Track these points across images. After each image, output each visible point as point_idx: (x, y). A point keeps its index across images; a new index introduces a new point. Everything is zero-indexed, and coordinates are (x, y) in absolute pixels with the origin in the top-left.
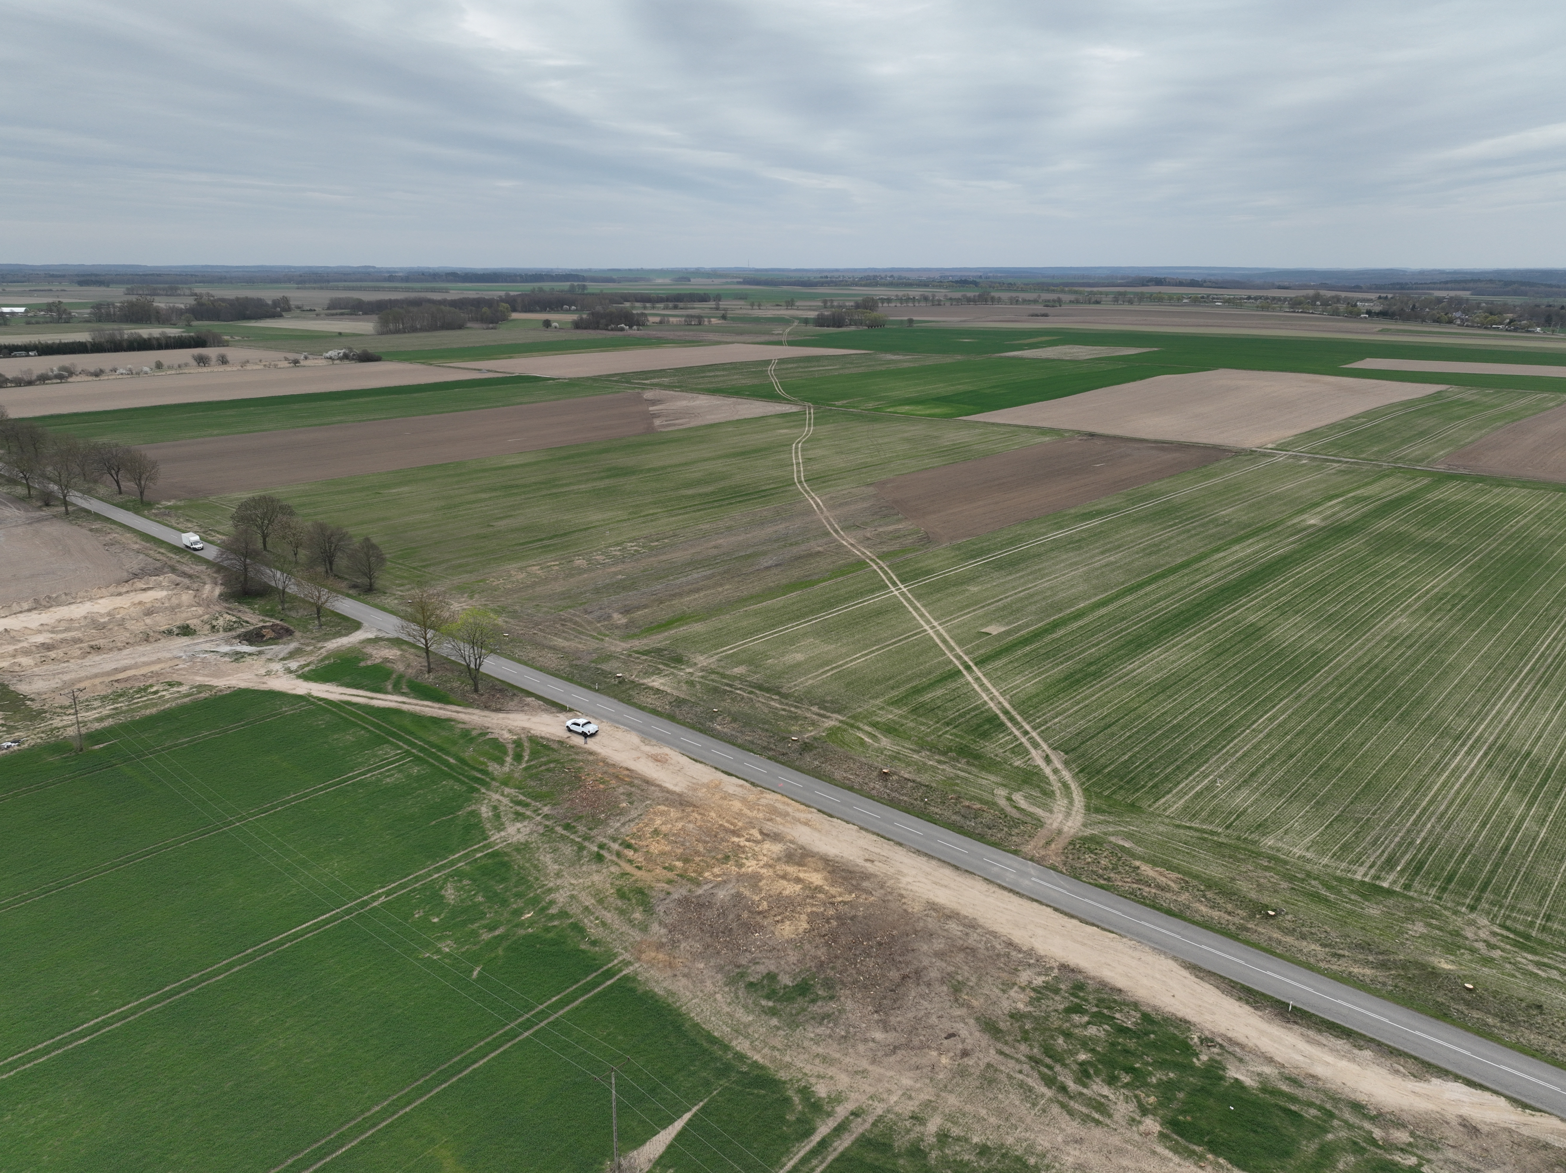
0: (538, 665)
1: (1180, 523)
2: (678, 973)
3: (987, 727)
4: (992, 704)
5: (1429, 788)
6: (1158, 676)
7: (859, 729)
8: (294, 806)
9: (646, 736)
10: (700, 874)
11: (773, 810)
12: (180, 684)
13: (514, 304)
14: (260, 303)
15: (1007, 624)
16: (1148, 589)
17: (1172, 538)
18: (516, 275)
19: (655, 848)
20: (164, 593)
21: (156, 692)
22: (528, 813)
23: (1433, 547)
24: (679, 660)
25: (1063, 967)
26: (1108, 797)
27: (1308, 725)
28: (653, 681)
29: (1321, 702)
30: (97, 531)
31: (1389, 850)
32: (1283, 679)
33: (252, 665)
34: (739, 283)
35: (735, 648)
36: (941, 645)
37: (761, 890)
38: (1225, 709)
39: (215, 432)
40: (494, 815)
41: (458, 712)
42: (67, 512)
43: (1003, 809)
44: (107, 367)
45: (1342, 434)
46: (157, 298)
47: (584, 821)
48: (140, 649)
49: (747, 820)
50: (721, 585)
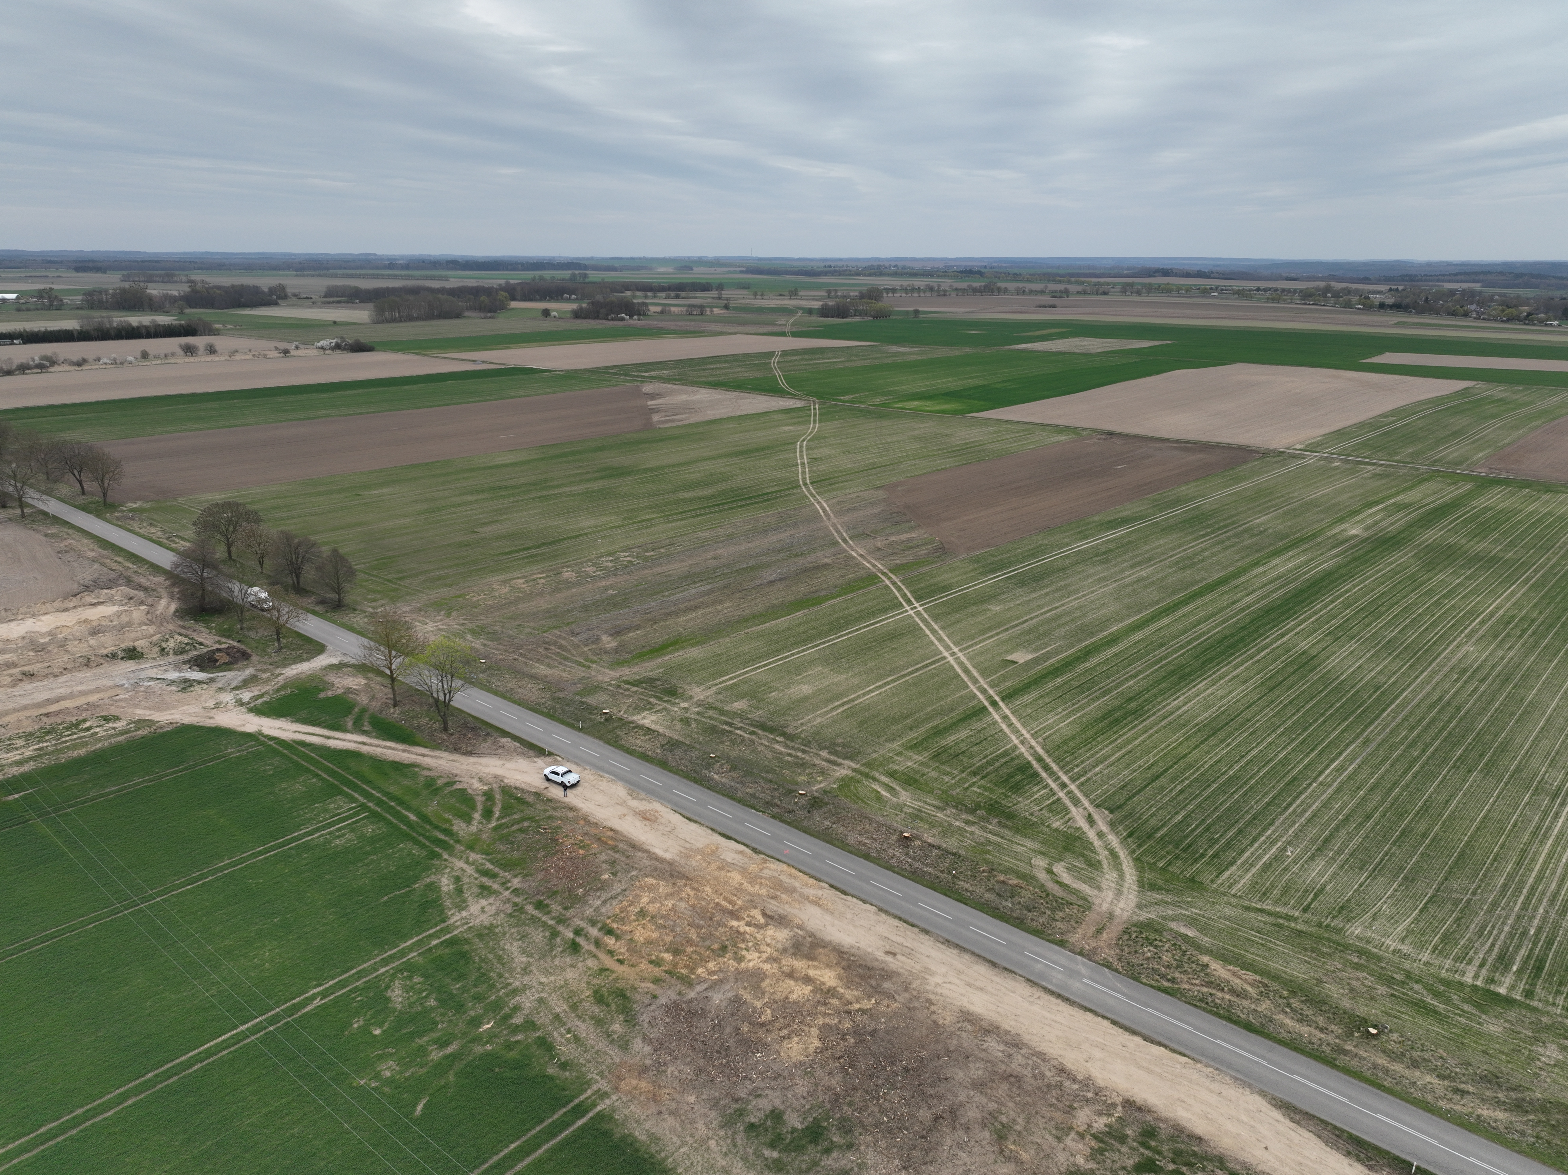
0: (517, 697)
1: (1213, 532)
2: (663, 1109)
3: (1019, 777)
4: (1023, 749)
5: (1533, 860)
6: (1206, 715)
7: (874, 779)
8: (226, 875)
9: (635, 787)
10: (692, 970)
11: (778, 885)
12: (117, 718)
13: (513, 293)
14: (256, 290)
15: (1035, 650)
16: (1186, 609)
17: (1204, 550)
18: (517, 263)
19: (640, 935)
20: (115, 609)
21: (88, 729)
22: (496, 886)
23: (1490, 561)
24: (672, 692)
25: (1129, 1104)
26: (1163, 869)
27: (1382, 777)
28: (644, 718)
29: (1393, 748)
30: (52, 536)
32: (1346, 719)
33: (200, 696)
34: (742, 272)
35: (735, 677)
36: (963, 675)
37: (763, 993)
38: (1286, 757)
39: (194, 426)
40: (456, 889)
41: (423, 755)
42: (23, 515)
43: (1043, 885)
44: (90, 357)
46: (151, 285)
47: (559, 898)
48: (79, 675)
49: (748, 898)
50: (721, 602)
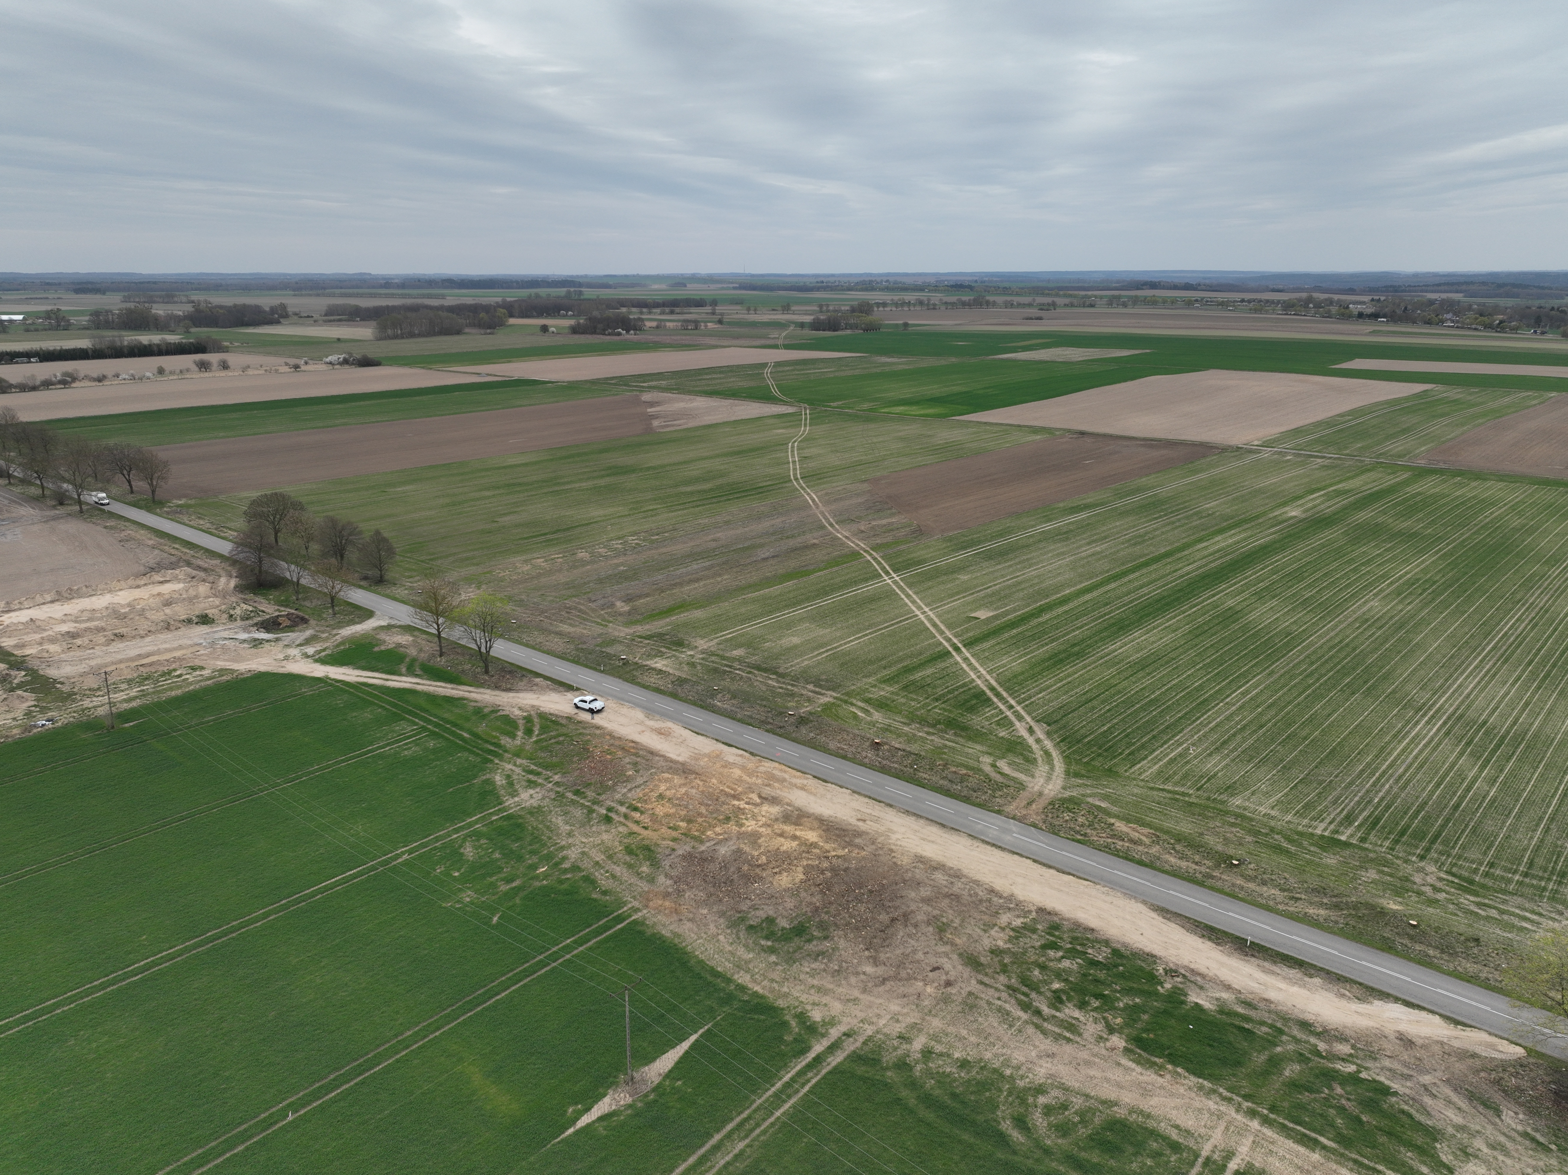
0: (545, 649)
1: (1165, 515)
2: (683, 918)
3: (974, 702)
4: (979, 682)
5: (1390, 754)
6: (1138, 655)
7: (852, 704)
8: (318, 776)
9: (650, 712)
10: (703, 833)
11: (772, 777)
12: (202, 668)
13: (512, 310)
14: (257, 309)
15: (996, 609)
16: (1132, 576)
17: (1155, 530)
18: (512, 282)
19: (660, 811)
20: (181, 585)
21: (180, 676)
22: (540, 781)
23: (1409, 536)
24: (680, 644)
25: (1041, 910)
26: (1087, 763)
27: (1279, 698)
28: (656, 663)
29: (1292, 678)
30: (111, 528)
31: (1349, 807)
32: (1257, 657)
33: (271, 651)
34: (734, 288)
35: (733, 632)
36: (931, 628)
37: (760, 846)
38: (1200, 685)
39: (221, 434)
40: (507, 783)
41: (470, 692)
42: (81, 511)
43: (987, 775)
44: (110, 373)
45: (1327, 432)
46: (154, 306)
47: (593, 788)
48: (162, 636)
49: (746, 786)
50: (720, 575)
